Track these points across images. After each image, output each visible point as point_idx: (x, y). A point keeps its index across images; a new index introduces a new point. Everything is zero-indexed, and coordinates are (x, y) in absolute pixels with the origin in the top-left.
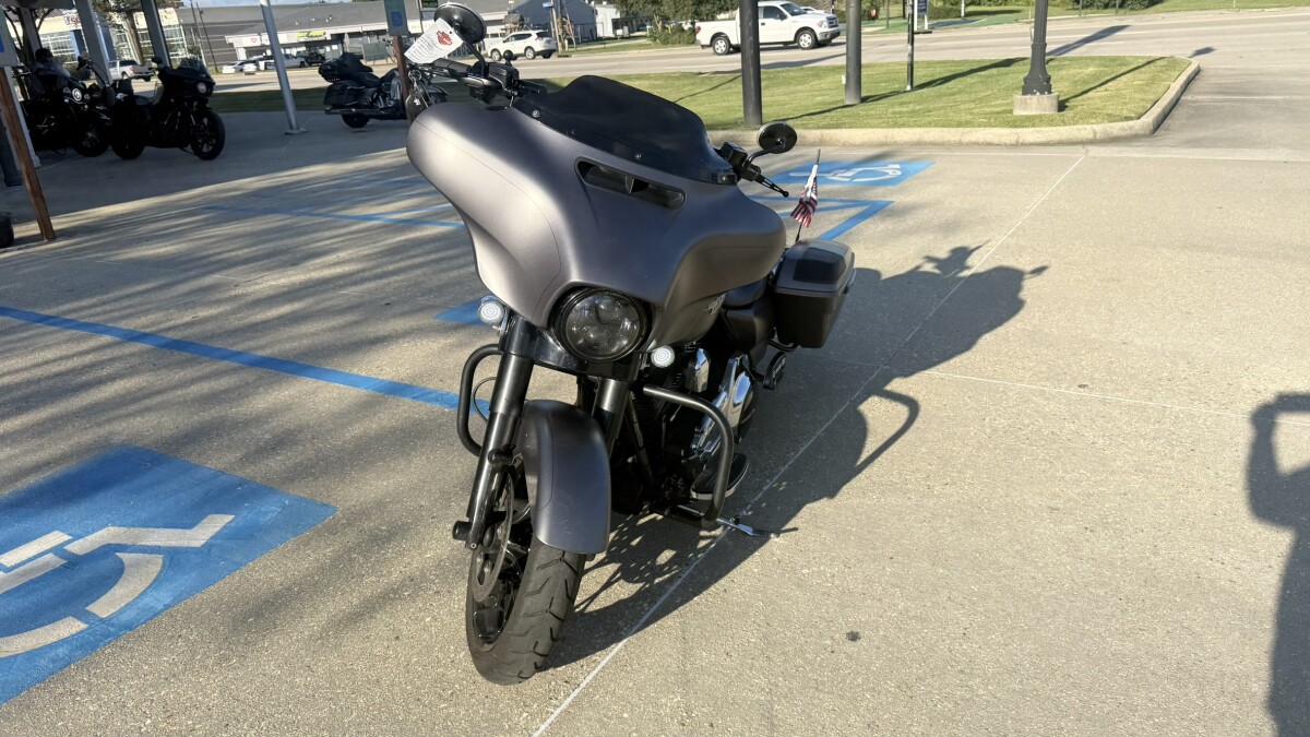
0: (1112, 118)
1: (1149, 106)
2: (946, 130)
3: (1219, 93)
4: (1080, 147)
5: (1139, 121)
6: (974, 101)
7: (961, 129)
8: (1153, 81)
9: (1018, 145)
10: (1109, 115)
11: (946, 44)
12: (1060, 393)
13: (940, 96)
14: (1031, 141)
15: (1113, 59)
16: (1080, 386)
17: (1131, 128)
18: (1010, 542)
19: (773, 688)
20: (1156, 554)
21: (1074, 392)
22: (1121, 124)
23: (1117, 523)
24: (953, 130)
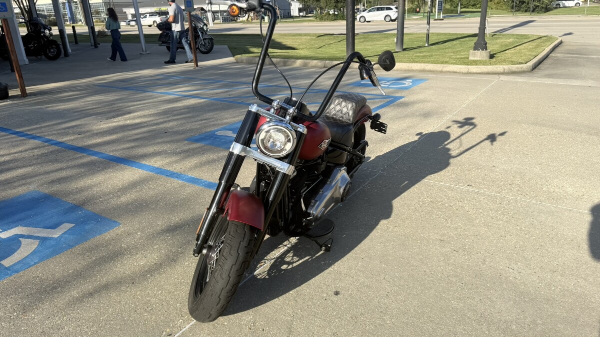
0: (513, 63)
1: (532, 58)
2: (435, 65)
3: (568, 53)
4: (496, 75)
5: (525, 65)
6: (453, 52)
7: (442, 65)
8: (537, 46)
9: (468, 73)
10: (512, 61)
11: (448, 25)
12: (458, 188)
13: (439, 49)
14: (475, 72)
15: (522, 35)
16: (468, 185)
17: (521, 68)
18: (418, 254)
19: (295, 314)
20: (484, 264)
21: (465, 188)
22: (517, 66)
23: (469, 248)
24: (439, 65)
